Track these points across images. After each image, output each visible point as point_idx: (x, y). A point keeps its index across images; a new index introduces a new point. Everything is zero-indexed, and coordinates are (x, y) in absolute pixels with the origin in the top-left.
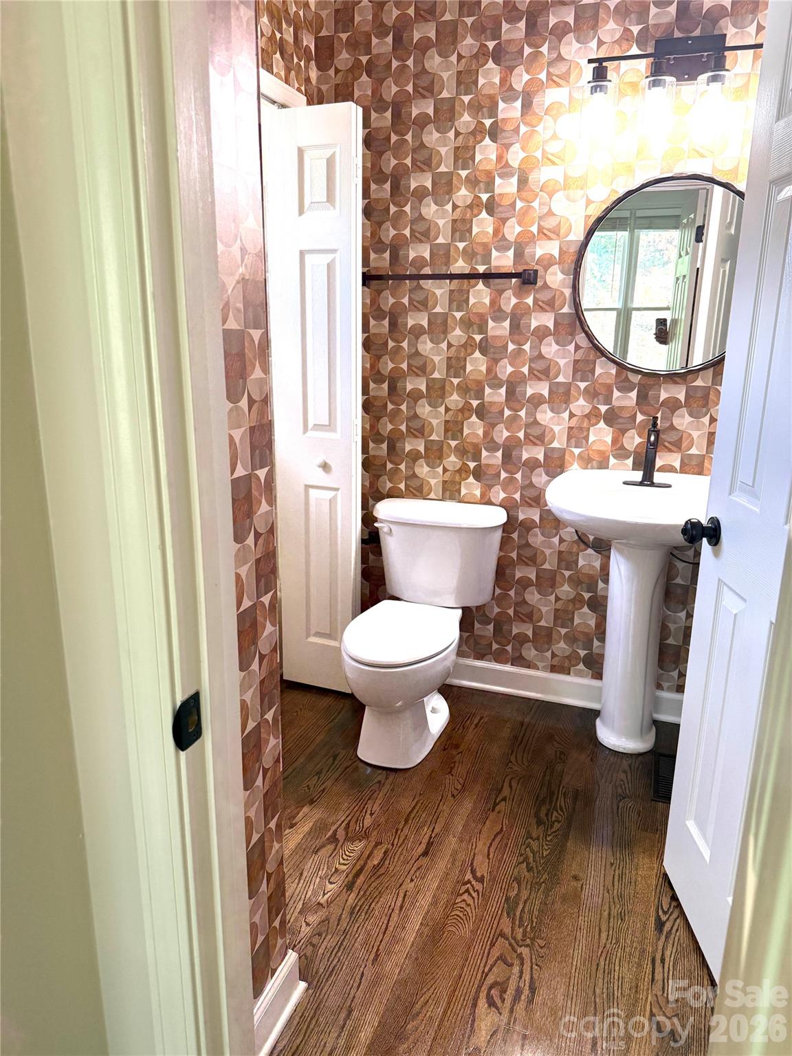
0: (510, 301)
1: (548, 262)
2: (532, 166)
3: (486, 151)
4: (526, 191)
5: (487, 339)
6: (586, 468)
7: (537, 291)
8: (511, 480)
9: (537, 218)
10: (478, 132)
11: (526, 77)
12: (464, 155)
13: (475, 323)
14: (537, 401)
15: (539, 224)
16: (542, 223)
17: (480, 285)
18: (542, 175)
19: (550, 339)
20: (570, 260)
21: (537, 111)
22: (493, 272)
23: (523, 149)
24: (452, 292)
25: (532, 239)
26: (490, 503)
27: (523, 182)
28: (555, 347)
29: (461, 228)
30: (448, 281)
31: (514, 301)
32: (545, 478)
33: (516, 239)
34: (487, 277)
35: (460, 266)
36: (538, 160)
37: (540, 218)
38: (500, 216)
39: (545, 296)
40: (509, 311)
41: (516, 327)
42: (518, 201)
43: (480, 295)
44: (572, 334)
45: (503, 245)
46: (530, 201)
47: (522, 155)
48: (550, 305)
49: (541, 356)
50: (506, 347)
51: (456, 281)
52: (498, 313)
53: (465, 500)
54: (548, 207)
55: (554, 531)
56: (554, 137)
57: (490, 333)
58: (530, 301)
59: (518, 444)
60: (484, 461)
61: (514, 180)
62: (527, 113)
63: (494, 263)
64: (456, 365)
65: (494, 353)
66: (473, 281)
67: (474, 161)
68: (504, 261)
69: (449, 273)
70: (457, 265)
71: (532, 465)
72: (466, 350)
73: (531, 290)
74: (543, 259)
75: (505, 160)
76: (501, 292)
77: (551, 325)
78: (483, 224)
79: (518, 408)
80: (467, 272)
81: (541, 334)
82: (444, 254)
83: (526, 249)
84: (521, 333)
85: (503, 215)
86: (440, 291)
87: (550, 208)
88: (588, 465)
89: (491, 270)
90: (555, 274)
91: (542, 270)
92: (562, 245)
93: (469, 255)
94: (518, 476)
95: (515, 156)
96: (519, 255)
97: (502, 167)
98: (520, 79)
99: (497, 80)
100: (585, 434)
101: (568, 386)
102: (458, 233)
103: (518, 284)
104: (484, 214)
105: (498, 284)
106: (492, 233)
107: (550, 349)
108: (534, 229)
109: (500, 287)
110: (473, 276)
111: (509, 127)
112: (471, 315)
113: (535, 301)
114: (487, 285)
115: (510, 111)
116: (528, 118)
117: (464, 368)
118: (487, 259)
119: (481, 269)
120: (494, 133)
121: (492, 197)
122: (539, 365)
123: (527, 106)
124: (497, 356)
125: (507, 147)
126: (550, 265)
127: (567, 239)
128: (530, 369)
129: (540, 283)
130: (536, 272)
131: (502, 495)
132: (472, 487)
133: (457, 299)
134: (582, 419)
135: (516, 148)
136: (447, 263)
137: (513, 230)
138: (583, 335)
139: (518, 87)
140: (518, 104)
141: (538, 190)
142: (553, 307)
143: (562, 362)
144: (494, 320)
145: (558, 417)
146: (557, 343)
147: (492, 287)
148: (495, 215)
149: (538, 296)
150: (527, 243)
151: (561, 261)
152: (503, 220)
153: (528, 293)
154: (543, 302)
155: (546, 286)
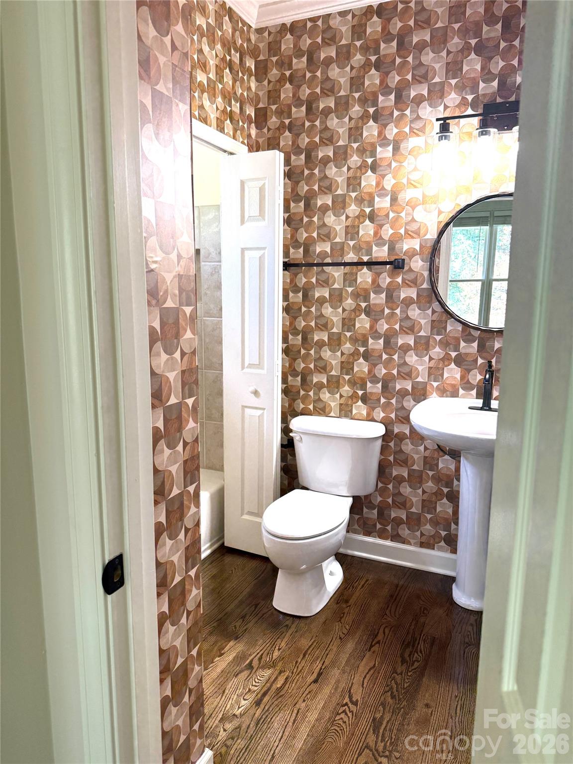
0: (385, 280)
1: (412, 254)
2: (400, 189)
3: (369, 180)
4: (397, 206)
5: (370, 306)
6: (443, 397)
7: (404, 274)
8: (388, 404)
9: (404, 223)
10: (363, 167)
11: (395, 131)
12: (353, 182)
13: (362, 295)
14: (405, 349)
15: (405, 228)
16: (407, 227)
17: (365, 269)
18: (407, 195)
19: (414, 306)
20: (428, 251)
21: (403, 152)
22: (374, 261)
23: (394, 177)
24: (345, 274)
25: (401, 238)
26: (373, 420)
27: (394, 200)
28: (418, 311)
29: (352, 231)
30: (343, 267)
31: (388, 280)
32: (412, 403)
33: (389, 238)
34: (370, 264)
35: (351, 257)
36: (405, 185)
37: (406, 224)
38: (378, 223)
39: (411, 276)
40: (385, 287)
41: (390, 298)
42: (391, 212)
43: (365, 276)
44: (430, 302)
45: (380, 241)
46: (399, 212)
47: (393, 182)
48: (414, 283)
49: (408, 318)
50: (383, 311)
51: (348, 267)
52: (378, 289)
53: (356, 418)
54: (412, 216)
55: (421, 441)
56: (415, 169)
57: (372, 302)
58: (399, 280)
59: (393, 379)
60: (368, 390)
61: (388, 198)
62: (396, 154)
63: (374, 255)
64: (348, 323)
65: (375, 315)
66: (360, 267)
67: (360, 187)
68: (381, 253)
69: (343, 262)
70: (349, 256)
71: (403, 393)
72: (355, 313)
73: (400, 273)
74: (408, 252)
75: (381, 185)
76: (379, 274)
77: (414, 296)
78: (367, 229)
79: (392, 353)
80: (356, 261)
81: (407, 302)
82: (340, 249)
83: (396, 245)
84: (393, 302)
85: (381, 222)
86: (337, 273)
87: (413, 217)
88: (443, 394)
89: (372, 260)
90: (417, 262)
91: (408, 259)
92: (422, 242)
93: (357, 249)
94: (394, 401)
95: (389, 183)
96: (392, 249)
97: (380, 190)
98: (392, 131)
99: (376, 133)
100: (441, 372)
101: (428, 339)
102: (350, 235)
103: (391, 269)
104: (367, 222)
105: (376, 269)
106: (373, 234)
107: (414, 312)
108: (402, 231)
109: (378, 271)
110: (361, 264)
111: (385, 163)
112: (359, 290)
113: (403, 280)
114: (370, 270)
115: (384, 153)
116: (397, 157)
117: (354, 325)
118: (369, 252)
119: (365, 259)
120: (374, 168)
121: (373, 211)
122: (408, 324)
123: (396, 149)
124: (377, 317)
125: (383, 176)
126: (413, 255)
127: (426, 237)
128: (401, 326)
129: (406, 268)
130: (403, 260)
131: (382, 415)
132: (360, 408)
133: (350, 279)
134: (438, 361)
135: (389, 177)
136: (342, 255)
137: (387, 232)
138: (438, 303)
139: (390, 137)
140: (390, 148)
141: (405, 205)
142: (416, 284)
143: (423, 322)
144: (375, 293)
145: (421, 360)
146: (419, 309)
147: (373, 270)
148: (375, 222)
149: (405, 277)
150: (397, 241)
151: (421, 253)
152: (381, 226)
153: (398, 274)
154: (409, 281)
155: (410, 270)
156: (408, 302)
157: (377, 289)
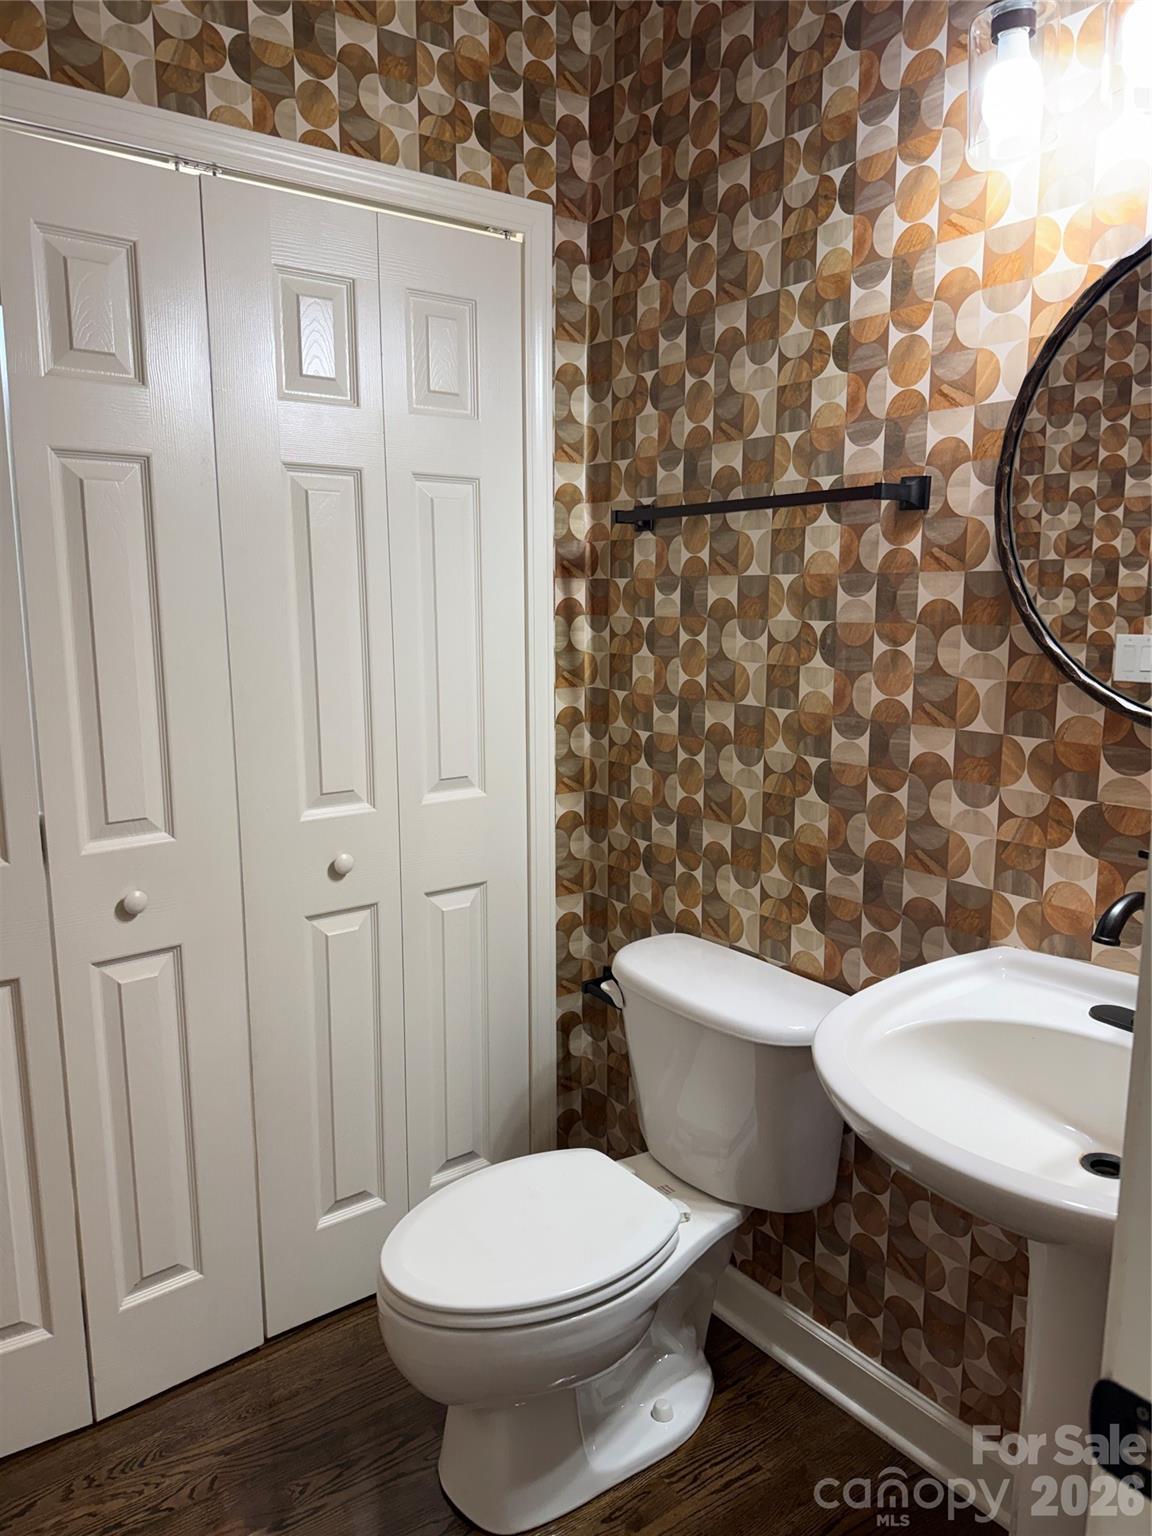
0: (877, 547)
1: (952, 456)
4: (908, 305)
5: (835, 630)
6: (1040, 950)
7: (929, 524)
8: (882, 941)
9: (929, 359)
10: (821, 199)
11: (908, 57)
12: (797, 252)
13: (815, 598)
14: (929, 772)
15: (933, 375)
16: (939, 371)
17: (824, 515)
18: (941, 265)
19: (956, 633)
20: (993, 447)
21: (929, 122)
22: (846, 486)
23: (902, 214)
24: (776, 533)
25: (919, 410)
27: (901, 285)
28: (967, 651)
29: (793, 402)
30: (770, 511)
31: (885, 548)
33: (888, 414)
34: (836, 498)
35: (790, 480)
37: (937, 360)
38: (859, 367)
39: (946, 534)
40: (875, 570)
41: (888, 604)
42: (892, 329)
43: (824, 535)
44: (1003, 621)
45: (865, 426)
46: (915, 324)
47: (900, 227)
48: (955, 554)
49: (937, 670)
50: (868, 646)
51: (783, 511)
53: (799, 966)
54: (952, 333)
56: (963, 171)
57: (841, 618)
58: (914, 546)
59: (895, 863)
61: (885, 285)
62: (910, 133)
63: (849, 469)
64: (782, 682)
65: (848, 660)
66: (811, 508)
67: (814, 261)
68: (865, 461)
69: (772, 494)
70: (785, 478)
71: (923, 915)
72: (799, 652)
73: (916, 522)
74: (940, 453)
76: (858, 530)
77: (958, 599)
78: (831, 388)
79: (892, 782)
80: (802, 490)
81: (937, 618)
82: (761, 459)
83: (906, 432)
84: (897, 619)
85: (865, 365)
86: (755, 530)
87: (955, 335)
89: (843, 484)
90: (966, 483)
91: (940, 476)
92: (980, 416)
93: (806, 455)
95: (890, 231)
96: (894, 448)
97: (863, 264)
98: (897, 64)
99: (855, 82)
100: (1035, 863)
101: (996, 743)
102: (788, 413)
103: (894, 508)
104: (831, 369)
105: (855, 513)
106: (844, 406)
107: (958, 654)
108: (923, 386)
109: (858, 520)
110: (813, 498)
111: (877, 173)
112: (808, 580)
113: (927, 545)
114: (836, 516)
115: (877, 138)
116: (912, 144)
117: (795, 688)
118: (835, 463)
119: (826, 482)
121: (845, 331)
122: (936, 691)
123: (909, 118)
124: (854, 667)
125: (873, 216)
126: (956, 463)
127: (991, 400)
128: (917, 698)
129: (934, 506)
130: (927, 481)
133: (786, 545)
134: (1028, 825)
135: (888, 215)
136: (769, 478)
137: (884, 392)
139: (893, 82)
140: (893, 119)
141: (931, 300)
142: (962, 560)
143: (982, 686)
144: (848, 590)
145: (976, 813)
146: (971, 642)
147: (844, 519)
148: (851, 367)
149: (931, 535)
150: (910, 420)
151: (979, 453)
152: (866, 376)
153: (911, 528)
154: (941, 548)
155: (947, 512)
156: (939, 619)
157: (854, 576)
